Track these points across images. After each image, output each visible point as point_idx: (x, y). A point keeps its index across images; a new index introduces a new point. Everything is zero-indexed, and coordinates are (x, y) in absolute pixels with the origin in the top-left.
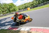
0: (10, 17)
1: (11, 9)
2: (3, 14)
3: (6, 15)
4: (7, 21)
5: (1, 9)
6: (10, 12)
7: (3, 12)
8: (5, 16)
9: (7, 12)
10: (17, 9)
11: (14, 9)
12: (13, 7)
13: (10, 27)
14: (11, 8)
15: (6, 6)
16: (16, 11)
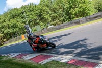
0: (69, 34)
1: (73, 12)
2: (54, 25)
3: (60, 28)
4: (64, 44)
6: (70, 18)
7: (53, 19)
8: (57, 29)
11: (81, 10)
12: (80, 5)
14: (74, 8)
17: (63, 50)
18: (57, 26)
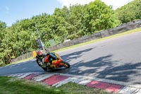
2: (72, 39)
5: (67, 23)
7: (71, 31)
8: (75, 44)
9: (80, 31)
10: (116, 21)
11: (103, 21)
12: (102, 15)
13: (93, 80)
14: (94, 19)
15: (79, 14)
16: (110, 27)
17: (83, 68)
18: (74, 40)
